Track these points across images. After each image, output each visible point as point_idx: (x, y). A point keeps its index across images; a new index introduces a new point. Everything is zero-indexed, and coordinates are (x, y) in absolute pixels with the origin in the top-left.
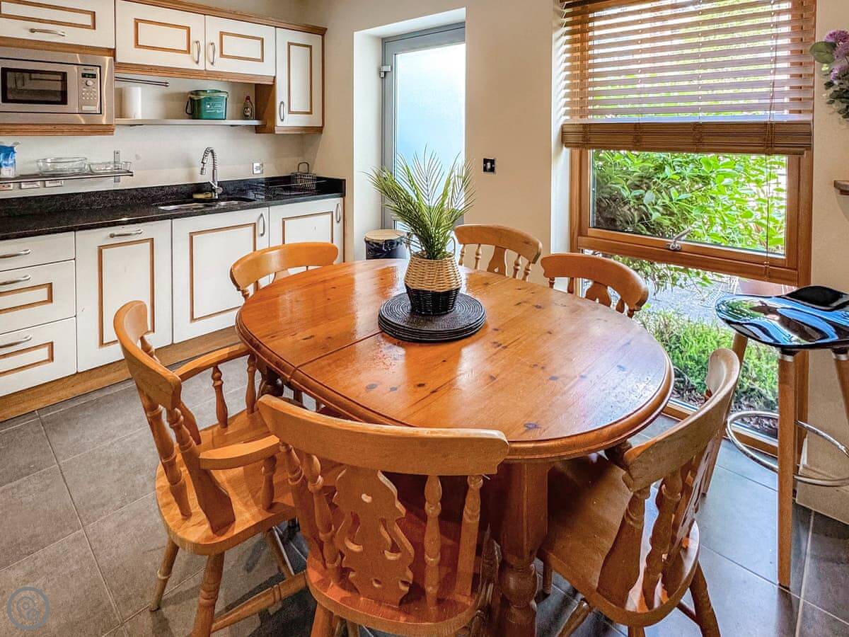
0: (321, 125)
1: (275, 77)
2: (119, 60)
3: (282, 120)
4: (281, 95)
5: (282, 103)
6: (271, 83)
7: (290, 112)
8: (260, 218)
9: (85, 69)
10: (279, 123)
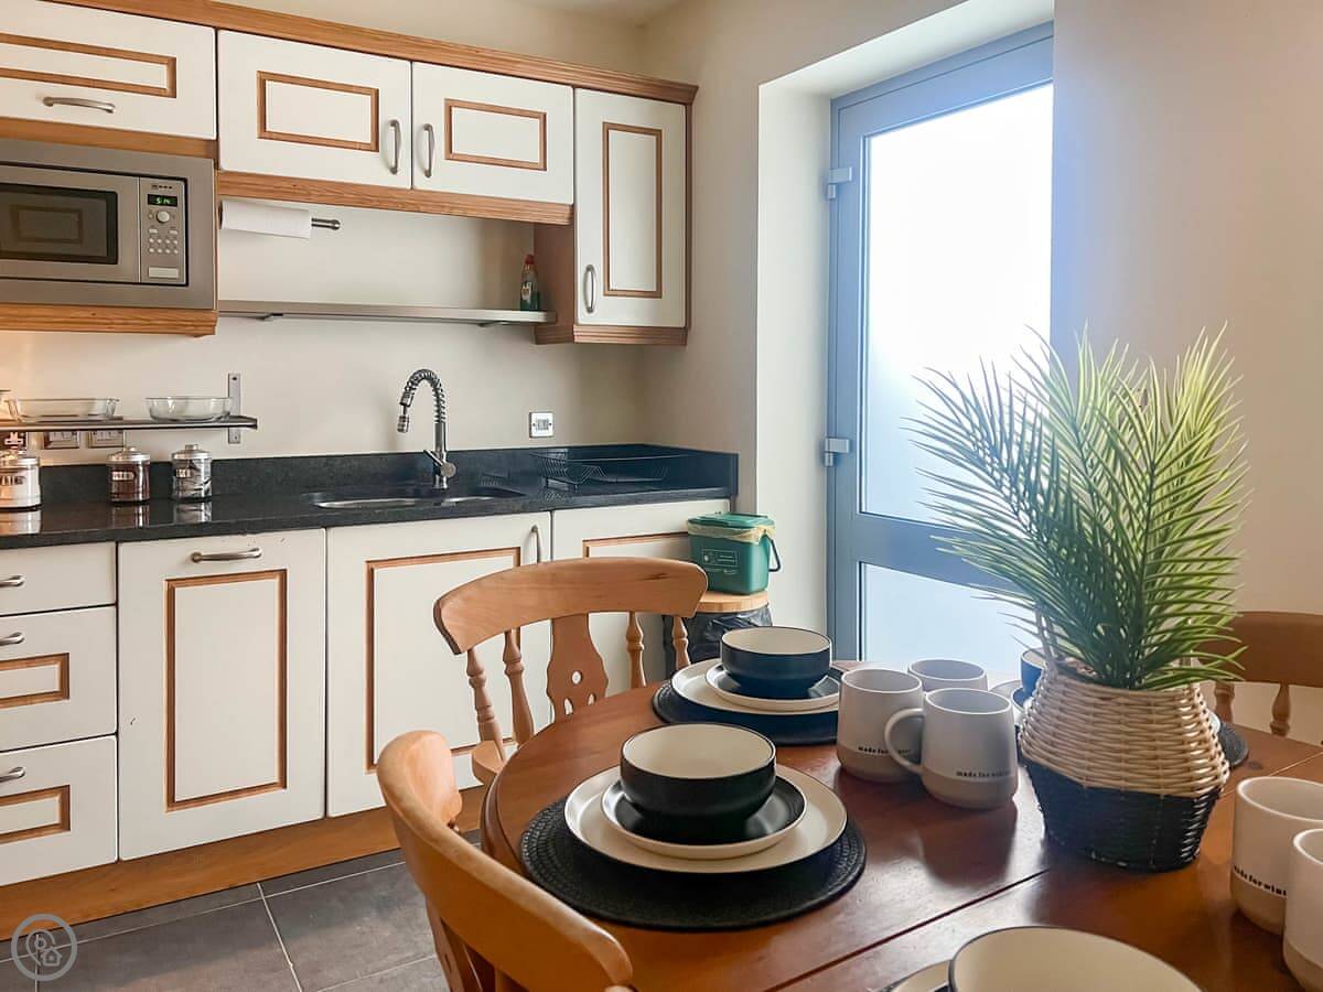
0: (682, 325)
1: (573, 207)
2: (225, 165)
3: (590, 310)
4: (587, 250)
5: (590, 268)
6: (563, 221)
7: (609, 292)
8: (530, 536)
9: (155, 186)
10: (582, 316)
